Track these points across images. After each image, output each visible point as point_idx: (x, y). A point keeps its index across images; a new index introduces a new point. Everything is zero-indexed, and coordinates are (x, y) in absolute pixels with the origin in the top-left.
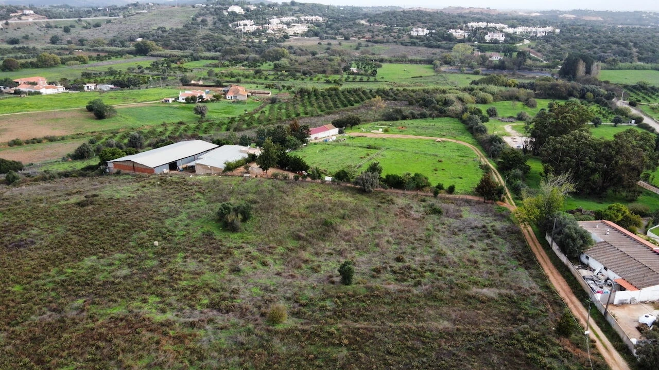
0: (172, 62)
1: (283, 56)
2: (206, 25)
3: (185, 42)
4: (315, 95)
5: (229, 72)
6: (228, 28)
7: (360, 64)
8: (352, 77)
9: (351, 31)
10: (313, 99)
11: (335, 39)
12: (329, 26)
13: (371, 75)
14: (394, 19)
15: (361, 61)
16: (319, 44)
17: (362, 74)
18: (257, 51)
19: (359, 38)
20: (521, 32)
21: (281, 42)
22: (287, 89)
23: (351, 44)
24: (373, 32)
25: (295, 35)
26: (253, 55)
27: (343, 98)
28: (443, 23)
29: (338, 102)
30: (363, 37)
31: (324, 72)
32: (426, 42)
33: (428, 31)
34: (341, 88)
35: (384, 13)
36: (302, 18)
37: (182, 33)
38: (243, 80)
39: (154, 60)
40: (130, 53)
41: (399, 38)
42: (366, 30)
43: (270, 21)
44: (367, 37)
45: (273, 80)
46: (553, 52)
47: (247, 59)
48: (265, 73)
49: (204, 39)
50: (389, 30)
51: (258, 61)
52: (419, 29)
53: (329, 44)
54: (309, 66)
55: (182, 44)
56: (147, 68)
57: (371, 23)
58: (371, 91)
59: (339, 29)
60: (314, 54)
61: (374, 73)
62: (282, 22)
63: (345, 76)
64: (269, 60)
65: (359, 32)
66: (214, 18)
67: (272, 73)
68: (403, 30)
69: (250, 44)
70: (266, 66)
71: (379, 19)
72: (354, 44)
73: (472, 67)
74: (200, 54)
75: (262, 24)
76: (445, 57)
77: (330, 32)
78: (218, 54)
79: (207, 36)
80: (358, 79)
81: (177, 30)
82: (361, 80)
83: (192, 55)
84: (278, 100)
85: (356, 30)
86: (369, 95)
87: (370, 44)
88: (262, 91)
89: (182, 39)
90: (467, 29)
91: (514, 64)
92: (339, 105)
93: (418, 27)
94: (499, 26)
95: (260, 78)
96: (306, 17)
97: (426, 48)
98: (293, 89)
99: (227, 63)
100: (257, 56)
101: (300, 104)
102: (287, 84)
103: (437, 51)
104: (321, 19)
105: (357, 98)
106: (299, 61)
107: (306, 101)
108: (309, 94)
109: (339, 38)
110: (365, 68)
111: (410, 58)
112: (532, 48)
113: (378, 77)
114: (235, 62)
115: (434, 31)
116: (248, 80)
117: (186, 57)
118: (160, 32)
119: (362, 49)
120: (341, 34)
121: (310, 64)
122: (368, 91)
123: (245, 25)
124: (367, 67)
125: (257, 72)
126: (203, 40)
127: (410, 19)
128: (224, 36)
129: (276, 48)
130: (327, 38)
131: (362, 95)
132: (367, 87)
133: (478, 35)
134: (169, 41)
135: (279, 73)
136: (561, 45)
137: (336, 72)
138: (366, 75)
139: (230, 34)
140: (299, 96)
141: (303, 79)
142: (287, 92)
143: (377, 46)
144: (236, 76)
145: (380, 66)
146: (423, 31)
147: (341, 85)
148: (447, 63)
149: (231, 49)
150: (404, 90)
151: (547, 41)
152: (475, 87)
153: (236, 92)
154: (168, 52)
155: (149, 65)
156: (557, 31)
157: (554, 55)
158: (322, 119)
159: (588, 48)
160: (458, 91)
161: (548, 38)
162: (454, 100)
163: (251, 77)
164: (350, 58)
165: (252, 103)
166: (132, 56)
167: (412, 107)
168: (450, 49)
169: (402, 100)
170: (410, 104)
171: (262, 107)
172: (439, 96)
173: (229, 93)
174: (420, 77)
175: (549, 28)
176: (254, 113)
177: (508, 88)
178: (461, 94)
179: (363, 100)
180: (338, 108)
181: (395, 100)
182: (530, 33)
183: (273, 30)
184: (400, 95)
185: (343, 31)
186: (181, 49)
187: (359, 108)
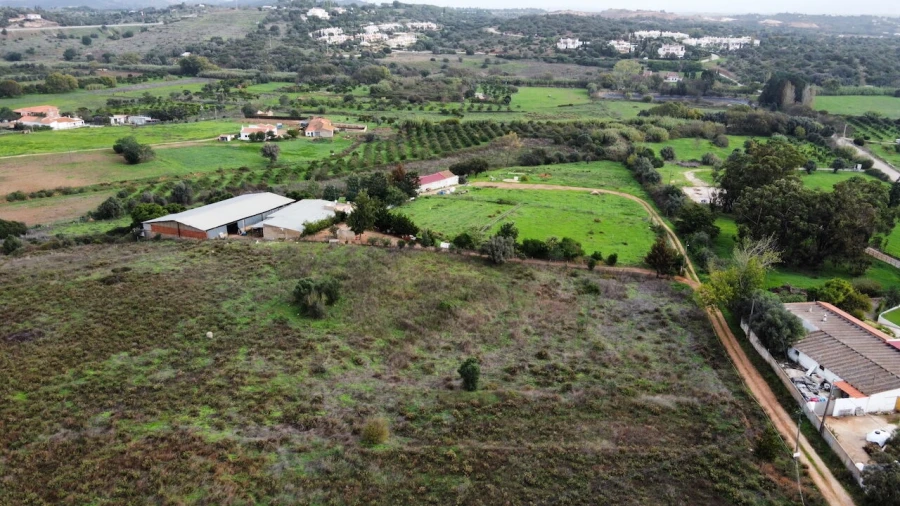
0: (232, 85)
1: (383, 77)
2: (277, 34)
3: (249, 58)
4: (427, 130)
5: (309, 98)
6: (308, 38)
7: (488, 87)
8: (476, 105)
9: (475, 43)
10: (424, 135)
11: (454, 53)
12: (446, 36)
13: (502, 103)
14: (535, 27)
15: (490, 84)
16: (433, 60)
17: (490, 102)
18: (347, 70)
19: (487, 52)
20: (708, 44)
21: (379, 57)
22: (389, 122)
23: (475, 60)
24: (505, 44)
25: (399, 47)
26: (341, 76)
27: (464, 135)
28: (600, 32)
29: (458, 141)
30: (492, 51)
31: (439, 99)
32: (577, 57)
33: (581, 43)
34: (462, 121)
35: (520, 18)
36: (409, 25)
37: (243, 46)
38: (328, 109)
39: (206, 82)
40: (174, 72)
41: (541, 51)
42: (496, 41)
43: (365, 28)
44: (497, 50)
45: (369, 110)
46: (750, 71)
47: (333, 81)
48: (358, 100)
49: (274, 53)
50: (527, 42)
51: (349, 84)
52: (569, 40)
53: (446, 61)
54: (418, 91)
55: (245, 61)
56: (197, 94)
57: (502, 31)
58: (502, 125)
59: (459, 40)
60: (425, 74)
61: (507, 100)
62: (380, 31)
63: (468, 104)
64: (364, 82)
65: (486, 44)
66: (287, 26)
67: (368, 100)
68: (547, 41)
69: (337, 61)
70: (360, 91)
71: (514, 26)
72: (480, 61)
73: (640, 92)
74: (269, 74)
75: (354, 34)
76: (604, 78)
77: (447, 44)
78: (294, 74)
79: (278, 49)
80: (485, 109)
81: (238, 42)
82: (489, 110)
83: (258, 75)
84: (376, 138)
85: (482, 41)
86: (500, 131)
87: (501, 60)
88: (354, 125)
89: (243, 53)
90: (633, 40)
91: (698, 87)
92: (460, 143)
93: (568, 37)
94: (677, 35)
95: (352, 107)
96: (415, 24)
97: (577, 66)
98: (396, 122)
99: (306, 86)
100: (348, 77)
101: (406, 142)
102: (388, 115)
103: (593, 69)
104: (434, 26)
105: (484, 135)
106: (405, 84)
107: (414, 138)
108: (418, 129)
109: (459, 52)
110: (494, 93)
111: (556, 79)
112: (723, 66)
113: (512, 106)
114: (317, 85)
115: (588, 43)
116: (335, 109)
117: (250, 78)
118: (214, 44)
119: (490, 67)
120: (462, 46)
121: (419, 87)
122: (499, 125)
123: (331, 34)
124: (497, 92)
125: (347, 99)
126: (272, 56)
127: (557, 26)
128: (301, 50)
129: (374, 66)
130: (443, 52)
131: (491, 130)
132: (497, 119)
133: (648, 48)
134: (227, 56)
135: (378, 100)
136: (762, 62)
137: (456, 99)
138: (496, 103)
139: (309, 47)
140: (404, 132)
141: (410, 109)
142: (389, 126)
143: (511, 63)
144: (318, 104)
145: (515, 91)
146: (573, 43)
147: (462, 116)
148: (607, 86)
149: (311, 68)
150: (548, 123)
151: (743, 57)
152: (645, 119)
153: (319, 127)
154: (225, 71)
155: (199, 90)
156: (757, 42)
157: (752, 75)
158: (437, 162)
159: (797, 66)
160: (621, 125)
161: (743, 53)
162: (617, 136)
163: (339, 106)
164: (474, 81)
165: (340, 141)
166: (176, 77)
167: (558, 147)
168: (611, 67)
169: (544, 137)
170: (557, 142)
171: (354, 147)
172: (595, 132)
173: (309, 128)
174: (571, 105)
175: (745, 40)
176: (344, 156)
177: (690, 121)
178: (625, 129)
179: (491, 137)
180: (458, 147)
181: (536, 137)
182: (720, 44)
183: (370, 41)
184: (542, 130)
185: (464, 42)
186: (243, 68)
187: (487, 149)
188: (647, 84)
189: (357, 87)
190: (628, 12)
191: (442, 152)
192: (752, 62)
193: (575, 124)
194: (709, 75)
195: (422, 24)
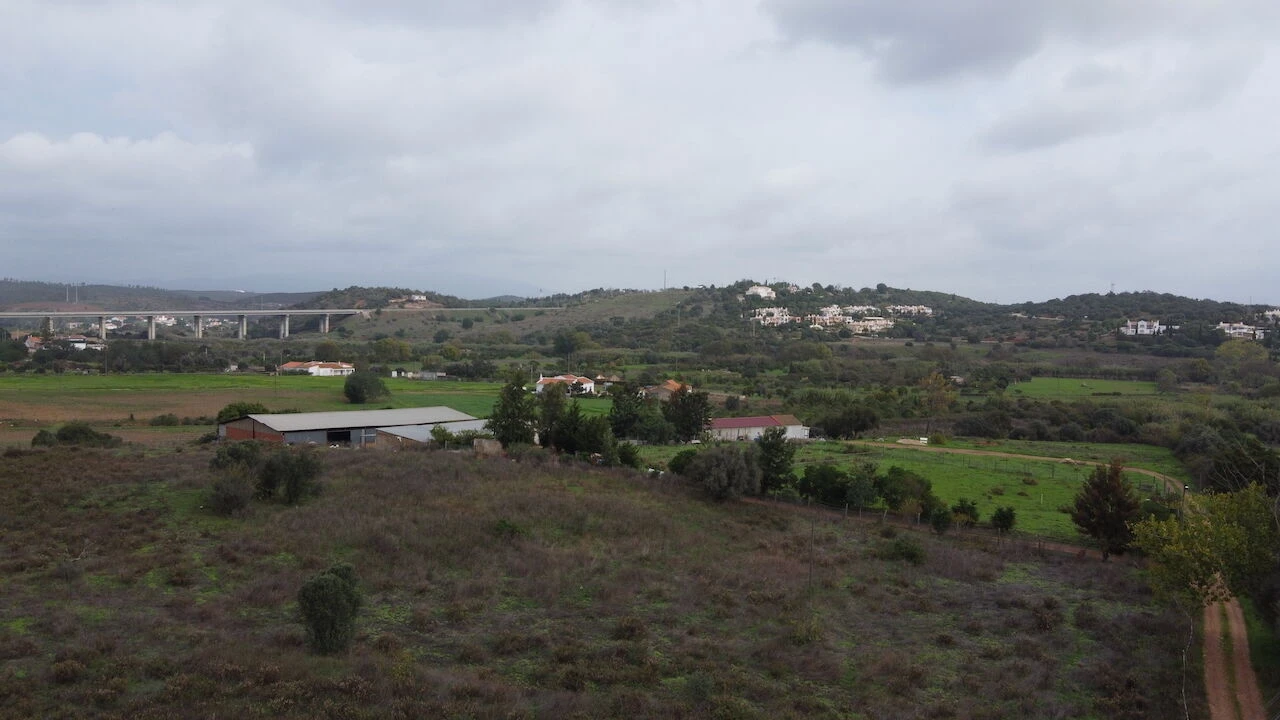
11: (948, 341)
12: (943, 322)
14: (1085, 307)
16: (909, 346)
19: (1002, 340)
21: (829, 340)
24: (1033, 330)
25: (866, 332)
30: (1009, 339)
32: (1156, 346)
33: (1164, 327)
36: (891, 309)
37: (646, 325)
40: (543, 352)
41: (1092, 338)
43: (823, 310)
44: (1017, 336)
49: (681, 332)
50: (1069, 326)
52: (1143, 323)
53: (929, 345)
57: (1033, 316)
59: (963, 326)
62: (846, 314)
65: (1004, 331)
66: (715, 306)
68: (1104, 325)
69: (763, 341)
74: (661, 354)
75: (805, 315)
77: (942, 331)
78: (696, 354)
85: (997, 326)
87: (1020, 349)
89: (643, 332)
93: (1141, 320)
96: (899, 308)
104: (929, 311)
106: (848, 365)
109: (957, 339)
111: (1105, 367)
115: (1177, 327)
118: (611, 324)
123: (772, 315)
126: (678, 334)
128: (719, 329)
139: (733, 327)
143: (1036, 352)
146: (1149, 327)
148: (1199, 379)
154: (607, 350)
174: (1116, 394)
183: (824, 324)
185: (970, 329)
189: (774, 369)
195: (909, 308)
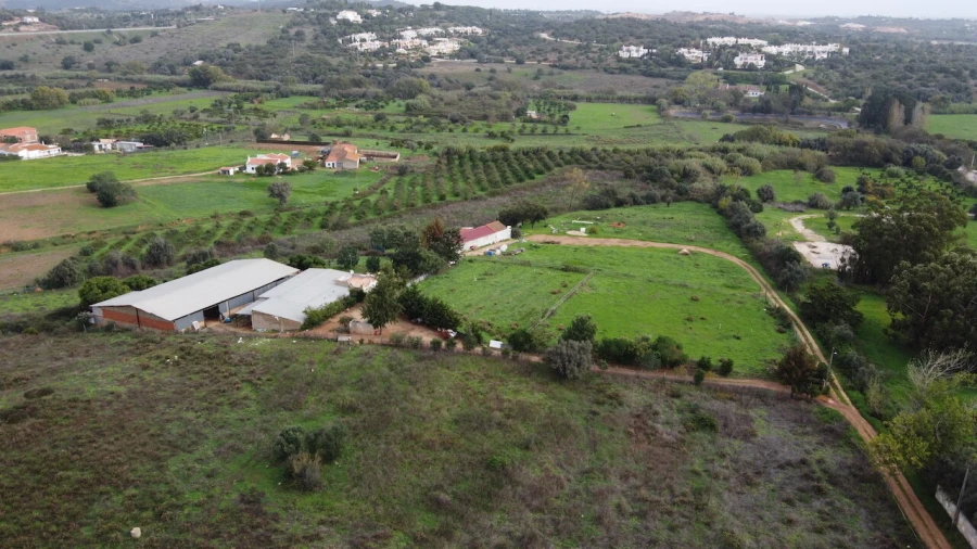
0: (246, 99)
1: (421, 91)
2: (302, 40)
3: (268, 68)
4: (471, 159)
5: (335, 117)
6: (337, 45)
7: (542, 103)
8: (528, 126)
9: (526, 50)
10: (467, 166)
11: (502, 62)
12: (493, 42)
13: (559, 123)
14: (593, 32)
15: (543, 98)
16: (478, 70)
17: (545, 122)
18: (379, 83)
19: (539, 62)
20: (790, 53)
21: (417, 67)
22: (426, 148)
23: (526, 71)
24: (560, 52)
25: (440, 55)
26: (373, 90)
27: (515, 165)
28: (669, 39)
29: (509, 174)
30: (545, 60)
31: (485, 117)
32: (643, 67)
33: (646, 51)
34: (513, 147)
35: (576, 22)
36: (451, 30)
37: (264, 53)
38: (355, 131)
39: (218, 96)
40: (182, 84)
41: (601, 60)
42: (550, 48)
43: (402, 33)
44: (551, 59)
45: (403, 132)
46: (843, 85)
47: (363, 96)
48: (391, 119)
49: (297, 62)
50: (585, 49)
51: (381, 99)
52: (633, 48)
53: (493, 71)
54: (461, 107)
55: (264, 71)
56: (204, 111)
57: (556, 37)
58: (561, 153)
59: (508, 47)
60: (469, 87)
61: (565, 120)
62: (420, 36)
63: (519, 124)
64: (399, 97)
65: (539, 51)
66: (314, 30)
67: (402, 119)
68: (607, 49)
69: (370, 71)
70: (394, 108)
71: (569, 31)
72: (531, 72)
73: (717, 110)
74: (290, 87)
75: (389, 40)
76: (675, 93)
77: (495, 51)
78: (319, 86)
79: (302, 57)
80: (539, 131)
81: (258, 49)
82: (544, 133)
83: (278, 88)
84: (410, 170)
85: (534, 48)
86: (559, 160)
87: (556, 70)
88: (383, 152)
89: (263, 62)
90: (706, 48)
91: (785, 104)
92: (510, 177)
93: (631, 44)
94: (754, 42)
95: (383, 128)
96: (457, 28)
97: (644, 78)
98: (435, 148)
99: (332, 102)
100: (380, 91)
101: (447, 175)
102: (425, 139)
103: (661, 82)
104: (479, 31)
105: (540, 166)
106: (446, 100)
107: (456, 170)
108: (461, 157)
109: (508, 60)
110: (549, 110)
111: (620, 94)
112: (810, 79)
113: (571, 127)
114: (344, 100)
115: (654, 51)
116: (364, 131)
117: (269, 92)
118: (231, 51)
119: (544, 79)
120: (511, 55)
121: (462, 104)
122: (556, 152)
123: (363, 40)
124: (552, 109)
125: (379, 118)
126: (295, 66)
127: (618, 31)
128: (328, 58)
129: (410, 78)
130: (489, 61)
131: (547, 160)
132: (553, 144)
133: (723, 57)
134: (244, 65)
135: (414, 119)
136: (856, 74)
137: (505, 118)
138: (552, 123)
139: (338, 56)
140: (444, 161)
141: (451, 131)
142: (426, 153)
143: (567, 73)
144: (344, 125)
145: (573, 108)
146: (638, 51)
147: (513, 140)
148: (679, 102)
149: (339, 80)
150: (615, 151)
151: (832, 67)
152: (730, 145)
153: (342, 156)
154: (241, 83)
155: (208, 106)
156: (846, 50)
157: (845, 89)
158: (483, 204)
159: (898, 79)
160: (702, 153)
161: (832, 62)
162: (699, 169)
163: (368, 127)
164: (525, 95)
165: (367, 174)
166: (184, 89)
167: (629, 182)
168: (682, 79)
169: (612, 169)
170: (627, 176)
171: (383, 182)
172: (673, 163)
173: (330, 158)
174: (639, 126)
175: (832, 47)
176: (370, 193)
177: (784, 148)
178: (709, 159)
179: (549, 169)
180: (509, 183)
181: (601, 168)
182: (804, 53)
183: (406, 48)
184: (609, 160)
185: (513, 49)
186: (261, 80)
187: (544, 185)
188: (726, 100)
189: (391, 103)
190: (693, 14)
191: (490, 190)
192: (844, 74)
193: (647, 151)
194: (796, 89)
195: (466, 29)
